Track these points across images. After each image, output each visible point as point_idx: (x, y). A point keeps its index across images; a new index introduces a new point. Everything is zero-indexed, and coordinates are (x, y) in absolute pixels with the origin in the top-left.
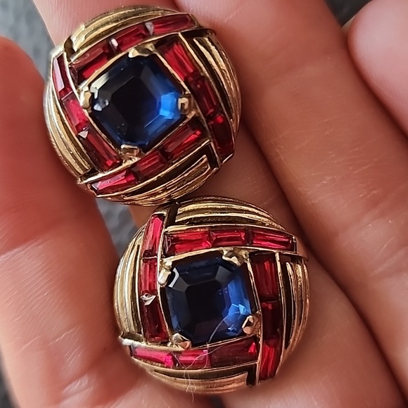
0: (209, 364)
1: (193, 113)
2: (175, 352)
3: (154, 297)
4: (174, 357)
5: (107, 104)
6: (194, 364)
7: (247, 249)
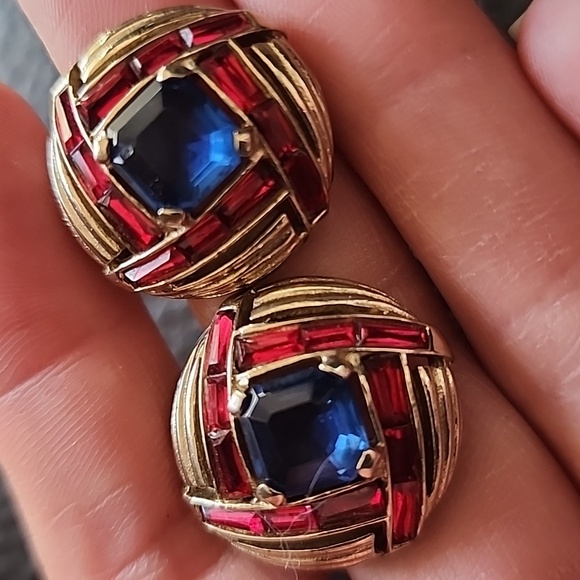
0: (315, 526)
1: (260, 154)
2: (263, 512)
3: (226, 432)
4: (262, 520)
5: (131, 153)
6: (292, 527)
7: (356, 352)
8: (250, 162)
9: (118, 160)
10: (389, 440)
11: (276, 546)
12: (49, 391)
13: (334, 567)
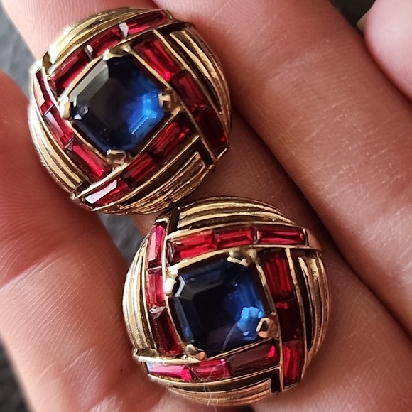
0: (228, 374)
1: (178, 110)
2: (191, 365)
3: (162, 308)
4: (190, 371)
5: (86, 111)
6: (212, 375)
7: (254, 248)
8: (171, 115)
9: (78, 117)
10: (279, 310)
11: (200, 389)
12: (34, 283)
13: (242, 403)
